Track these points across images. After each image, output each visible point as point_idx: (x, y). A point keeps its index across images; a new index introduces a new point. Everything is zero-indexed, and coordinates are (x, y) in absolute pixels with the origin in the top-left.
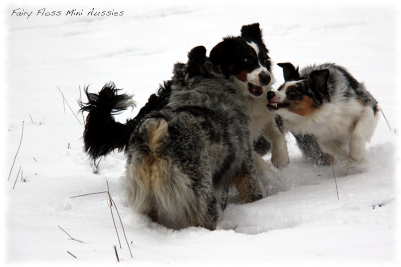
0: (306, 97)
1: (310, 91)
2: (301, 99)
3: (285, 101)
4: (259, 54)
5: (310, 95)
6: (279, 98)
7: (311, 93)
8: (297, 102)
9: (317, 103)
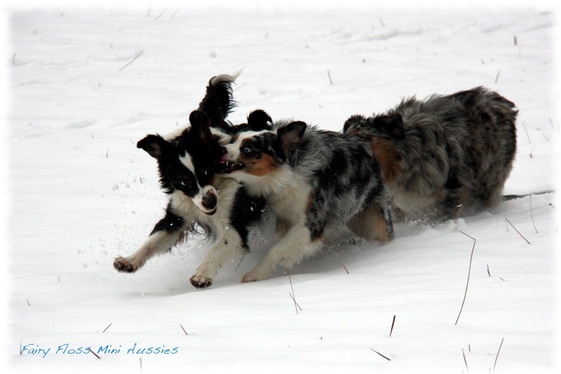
0: (264, 156)
1: (270, 148)
2: (259, 157)
3: (238, 159)
4: (195, 171)
5: (270, 153)
6: (232, 156)
7: (271, 151)
8: (254, 161)
9: (277, 162)
